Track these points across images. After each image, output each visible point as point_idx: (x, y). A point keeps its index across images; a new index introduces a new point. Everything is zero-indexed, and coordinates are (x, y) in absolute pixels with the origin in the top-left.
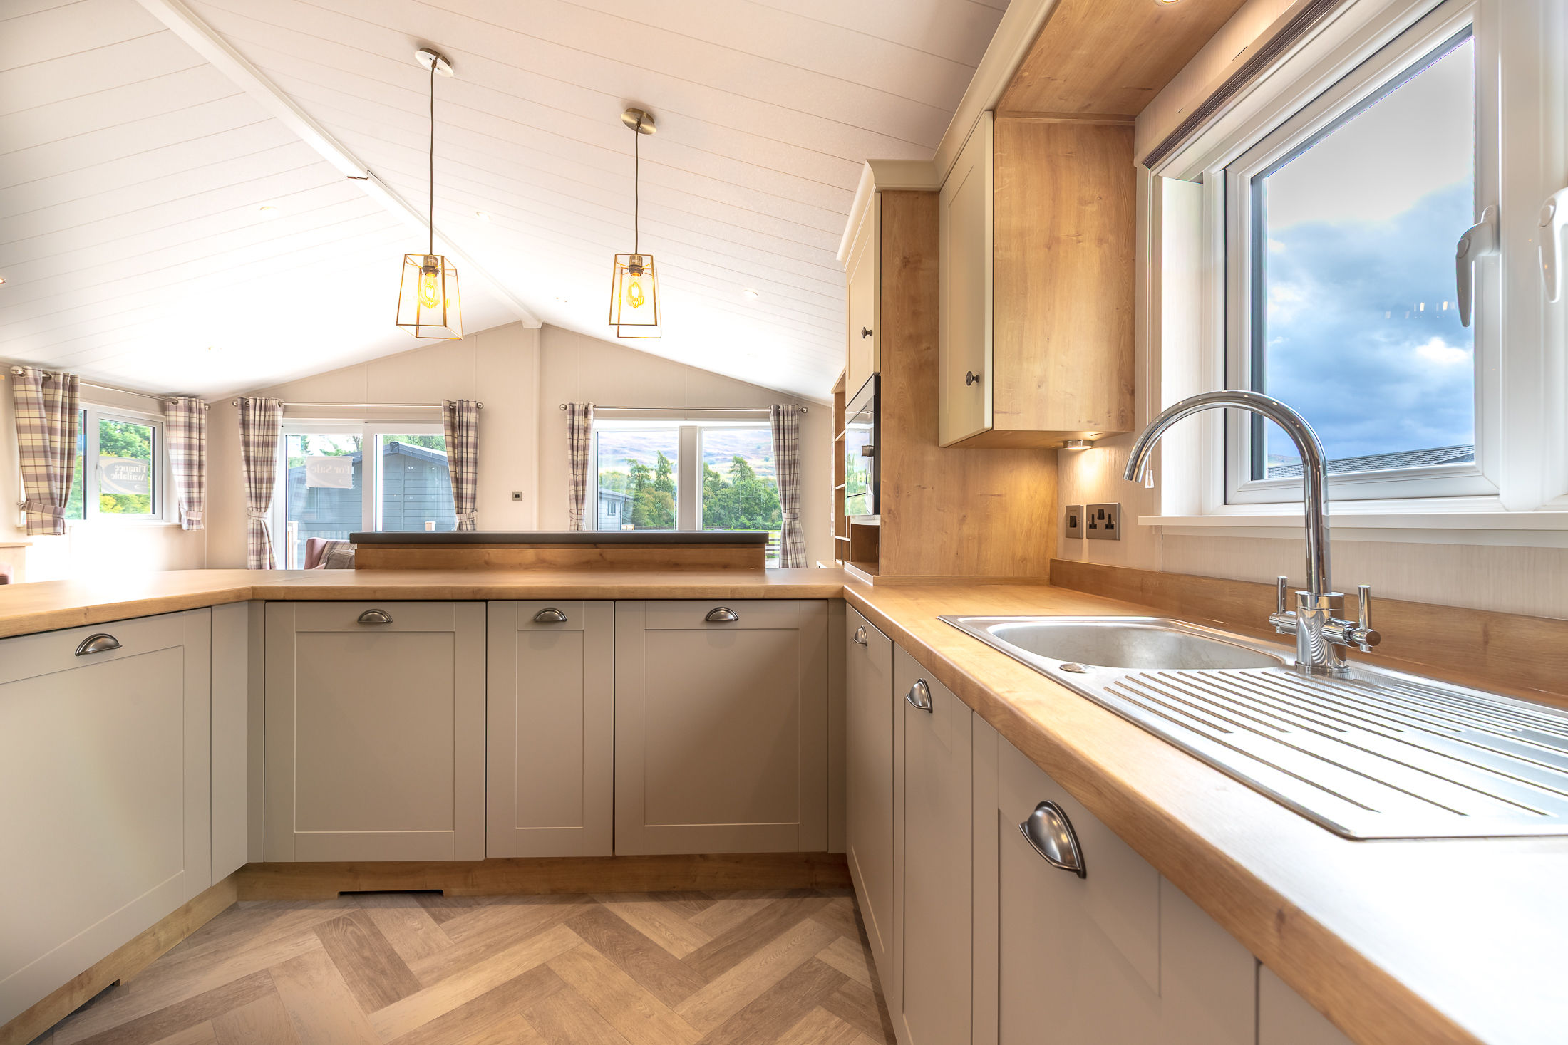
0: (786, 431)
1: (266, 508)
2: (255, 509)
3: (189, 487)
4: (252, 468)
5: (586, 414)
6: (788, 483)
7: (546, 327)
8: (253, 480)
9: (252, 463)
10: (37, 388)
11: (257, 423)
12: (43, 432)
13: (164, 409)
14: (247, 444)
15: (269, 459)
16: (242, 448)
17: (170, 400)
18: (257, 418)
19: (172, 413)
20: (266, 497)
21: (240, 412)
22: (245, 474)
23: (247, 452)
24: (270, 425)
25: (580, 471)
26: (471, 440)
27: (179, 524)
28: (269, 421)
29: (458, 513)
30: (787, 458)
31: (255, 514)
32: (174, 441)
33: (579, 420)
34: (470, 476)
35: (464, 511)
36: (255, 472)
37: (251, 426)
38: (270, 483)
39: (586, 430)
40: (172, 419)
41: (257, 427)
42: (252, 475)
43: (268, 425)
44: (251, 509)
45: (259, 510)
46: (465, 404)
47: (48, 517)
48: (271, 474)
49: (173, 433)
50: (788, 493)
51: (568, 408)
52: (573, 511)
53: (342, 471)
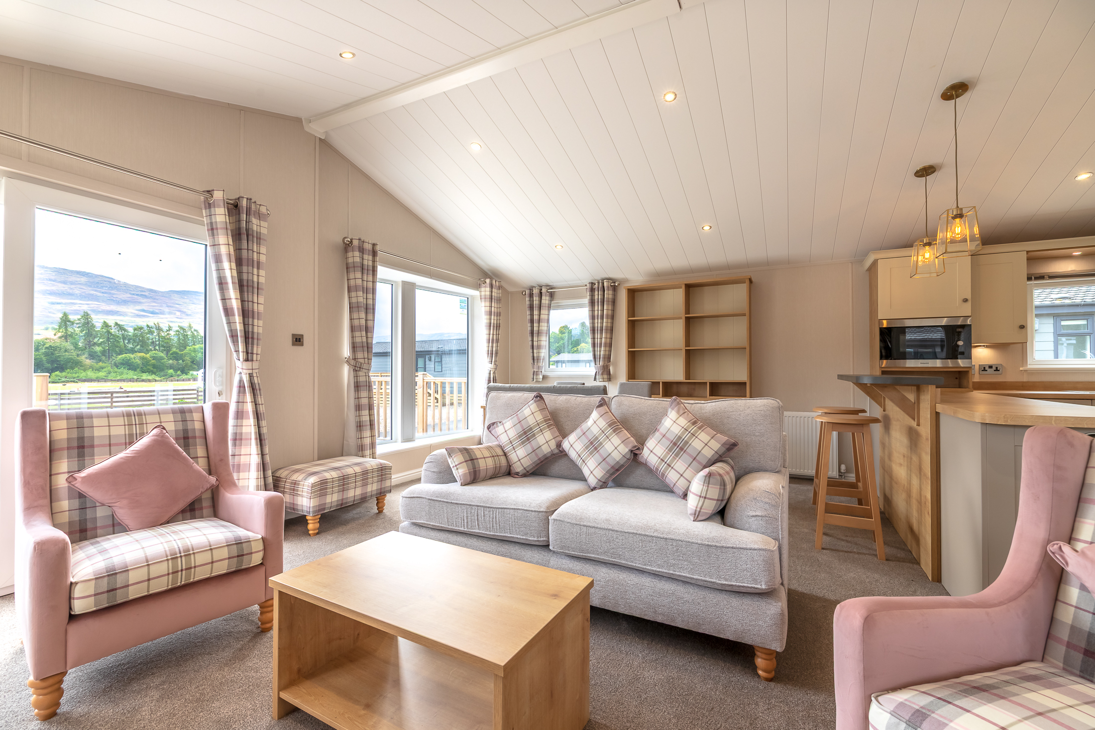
5: (374, 253)
6: (494, 342)
26: (263, 259)
30: (495, 322)
33: (368, 260)
39: (374, 271)
46: (253, 206)
50: (494, 349)
51: (356, 243)
52: (362, 361)
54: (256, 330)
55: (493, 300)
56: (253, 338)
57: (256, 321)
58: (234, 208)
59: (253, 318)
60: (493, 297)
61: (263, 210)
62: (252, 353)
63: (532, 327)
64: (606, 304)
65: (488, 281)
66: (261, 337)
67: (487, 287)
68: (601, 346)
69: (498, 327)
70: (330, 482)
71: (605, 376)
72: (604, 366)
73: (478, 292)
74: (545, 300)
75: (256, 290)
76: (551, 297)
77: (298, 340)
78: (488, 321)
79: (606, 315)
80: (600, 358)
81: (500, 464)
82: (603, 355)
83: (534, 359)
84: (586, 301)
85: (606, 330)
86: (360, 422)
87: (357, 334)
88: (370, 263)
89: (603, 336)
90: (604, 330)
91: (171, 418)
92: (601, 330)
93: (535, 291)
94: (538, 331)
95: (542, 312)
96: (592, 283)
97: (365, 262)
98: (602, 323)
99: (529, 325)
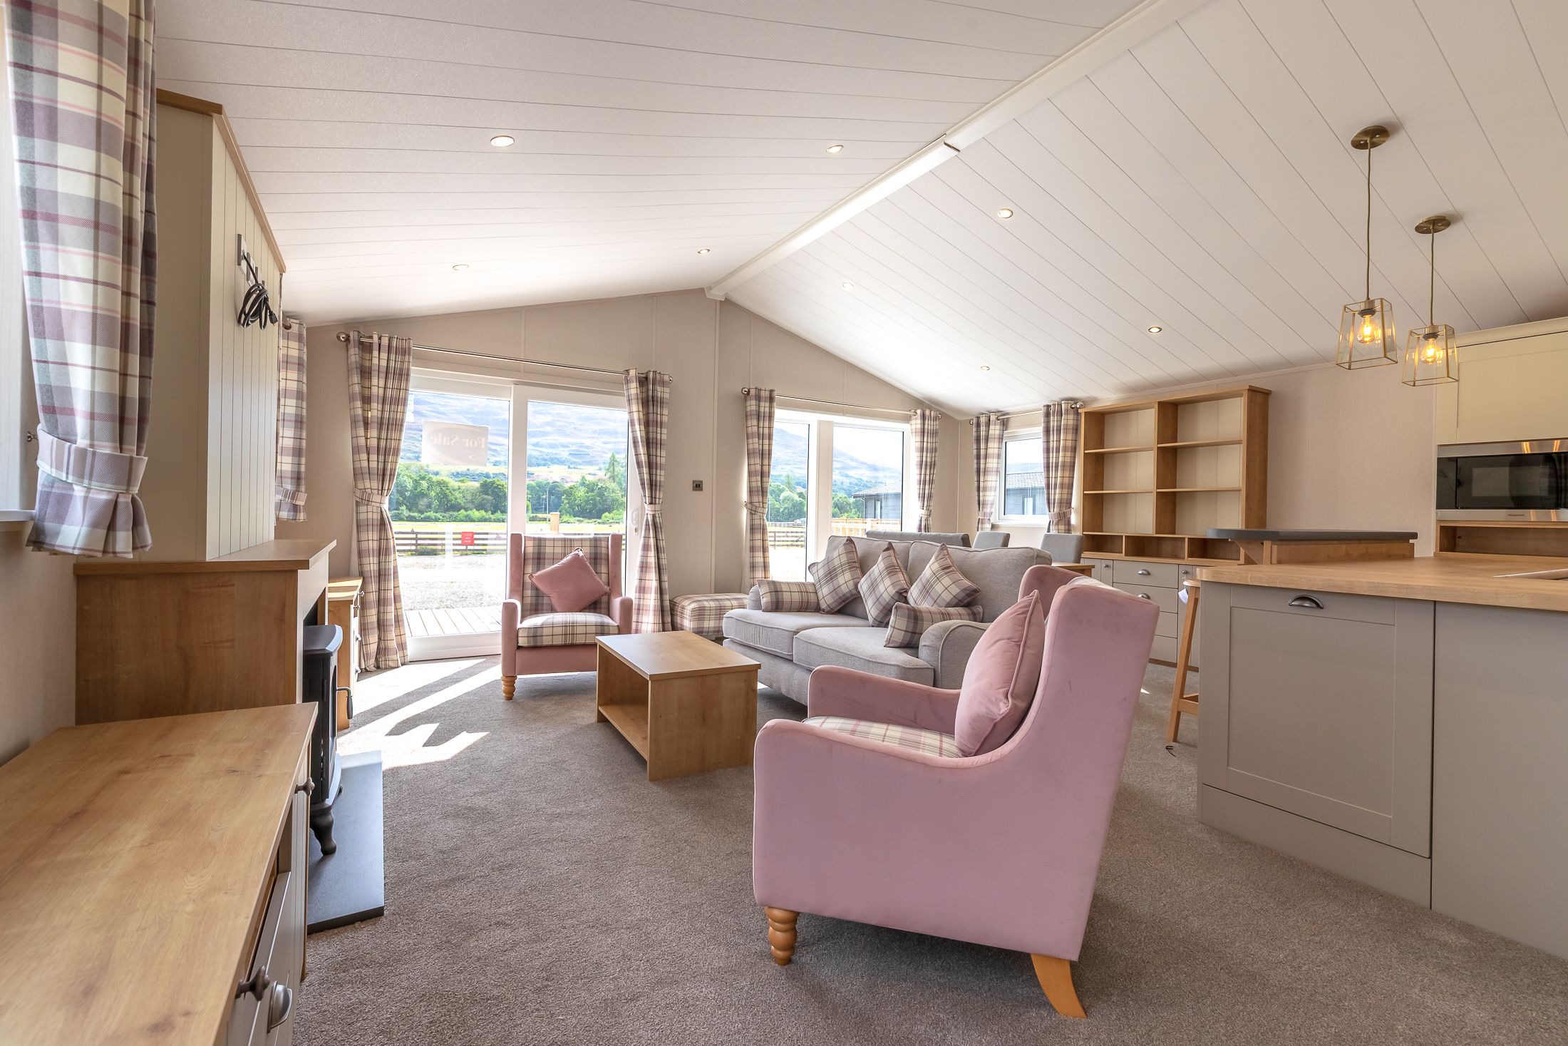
0: (930, 434)
1: (389, 489)
2: (376, 492)
3: (297, 456)
5: (771, 399)
6: (927, 482)
7: (728, 304)
11: (383, 370)
14: (366, 399)
15: (397, 422)
18: (384, 363)
20: (390, 475)
21: (355, 351)
24: (403, 375)
25: (766, 461)
26: (665, 419)
28: (401, 369)
29: (651, 503)
30: (928, 460)
33: (764, 406)
34: (663, 460)
35: (657, 500)
36: (377, 439)
37: (375, 374)
39: (771, 417)
41: (382, 375)
43: (401, 375)
44: (369, 491)
45: (380, 492)
46: (658, 376)
48: (399, 444)
50: (927, 492)
51: (753, 392)
52: (757, 504)
53: (473, 443)
54: (659, 478)
55: (926, 434)
56: (656, 485)
57: (658, 471)
58: (643, 381)
59: (656, 469)
60: (926, 431)
61: (666, 378)
62: (655, 498)
63: (979, 464)
64: (1064, 433)
65: (919, 412)
66: (662, 484)
67: (918, 419)
68: (1055, 488)
69: (933, 465)
70: (708, 610)
71: (1062, 527)
72: (1059, 513)
73: (910, 425)
74: (995, 430)
75: (659, 446)
76: (1004, 425)
77: (698, 486)
78: (919, 459)
79: (1063, 447)
80: (1054, 504)
81: (808, 599)
82: (1058, 499)
83: (979, 504)
84: (1040, 429)
85: (1064, 466)
86: (753, 563)
87: (753, 479)
88: (767, 410)
89: (1059, 474)
90: (1061, 466)
91: (588, 543)
92: (1057, 467)
93: (983, 420)
94: (985, 468)
95: (990, 445)
96: (1048, 406)
97: (762, 409)
98: (1057, 458)
99: (975, 461)
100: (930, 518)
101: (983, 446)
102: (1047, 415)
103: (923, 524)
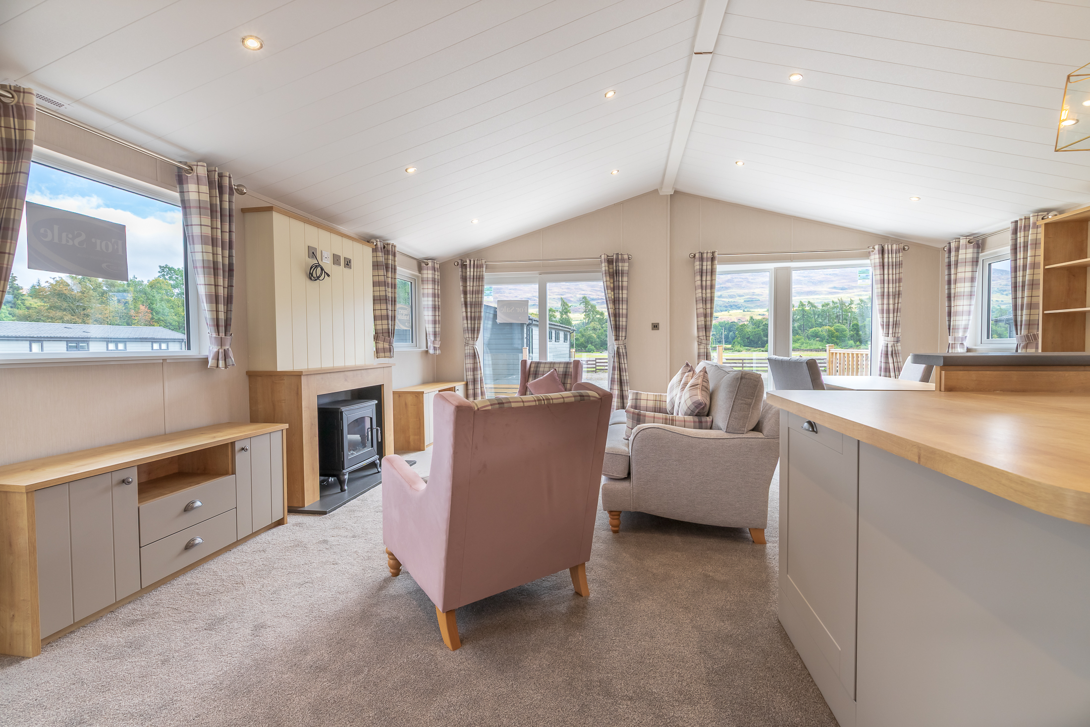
0: (891, 267)
1: (477, 338)
2: (470, 339)
3: (435, 324)
4: (469, 310)
5: (713, 259)
7: (677, 194)
8: (469, 318)
9: (469, 306)
10: (382, 255)
11: (472, 277)
12: (385, 286)
13: (420, 269)
14: (465, 293)
15: (480, 303)
16: (462, 296)
17: (424, 262)
18: (472, 274)
19: (425, 272)
20: (477, 330)
21: (460, 270)
22: (464, 314)
23: (465, 298)
24: (480, 278)
25: (709, 306)
26: (625, 284)
27: (427, 349)
28: (480, 276)
29: (616, 340)
30: (891, 290)
31: (471, 342)
32: (426, 291)
33: (707, 265)
34: (624, 311)
35: (620, 338)
36: (471, 312)
37: (468, 280)
38: (480, 320)
39: (713, 272)
40: (425, 276)
41: (472, 280)
42: (469, 314)
43: (479, 278)
44: (468, 339)
45: (473, 339)
46: (620, 256)
47: (387, 346)
48: (480, 314)
49: (425, 286)
51: (697, 255)
52: (702, 338)
53: (521, 311)
54: (621, 323)
55: (886, 267)
56: (619, 328)
57: (621, 319)
58: (610, 261)
59: (619, 317)
60: (886, 264)
61: (626, 257)
62: (619, 336)
63: (949, 289)
64: (1031, 249)
65: (877, 247)
67: (876, 254)
68: (1022, 309)
69: (897, 295)
72: (1027, 336)
73: (869, 260)
74: (967, 254)
77: (655, 327)
80: (1021, 326)
82: (1026, 320)
83: (949, 329)
84: (1009, 248)
85: (1031, 284)
87: (699, 319)
88: (709, 267)
89: (1026, 294)
90: (1029, 285)
91: (562, 366)
92: (1023, 286)
93: (953, 245)
94: (955, 293)
95: (960, 269)
96: (1016, 222)
97: (704, 268)
98: (1024, 276)
99: (946, 287)
100: (899, 344)
101: (953, 271)
102: (1015, 232)
103: (890, 349)
